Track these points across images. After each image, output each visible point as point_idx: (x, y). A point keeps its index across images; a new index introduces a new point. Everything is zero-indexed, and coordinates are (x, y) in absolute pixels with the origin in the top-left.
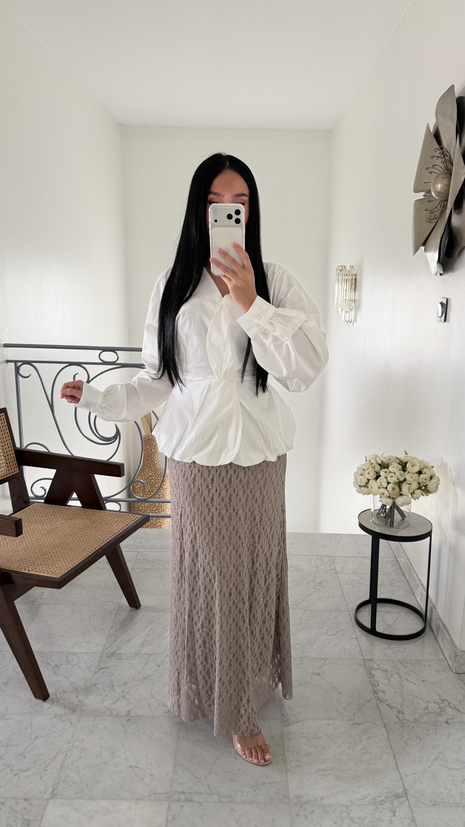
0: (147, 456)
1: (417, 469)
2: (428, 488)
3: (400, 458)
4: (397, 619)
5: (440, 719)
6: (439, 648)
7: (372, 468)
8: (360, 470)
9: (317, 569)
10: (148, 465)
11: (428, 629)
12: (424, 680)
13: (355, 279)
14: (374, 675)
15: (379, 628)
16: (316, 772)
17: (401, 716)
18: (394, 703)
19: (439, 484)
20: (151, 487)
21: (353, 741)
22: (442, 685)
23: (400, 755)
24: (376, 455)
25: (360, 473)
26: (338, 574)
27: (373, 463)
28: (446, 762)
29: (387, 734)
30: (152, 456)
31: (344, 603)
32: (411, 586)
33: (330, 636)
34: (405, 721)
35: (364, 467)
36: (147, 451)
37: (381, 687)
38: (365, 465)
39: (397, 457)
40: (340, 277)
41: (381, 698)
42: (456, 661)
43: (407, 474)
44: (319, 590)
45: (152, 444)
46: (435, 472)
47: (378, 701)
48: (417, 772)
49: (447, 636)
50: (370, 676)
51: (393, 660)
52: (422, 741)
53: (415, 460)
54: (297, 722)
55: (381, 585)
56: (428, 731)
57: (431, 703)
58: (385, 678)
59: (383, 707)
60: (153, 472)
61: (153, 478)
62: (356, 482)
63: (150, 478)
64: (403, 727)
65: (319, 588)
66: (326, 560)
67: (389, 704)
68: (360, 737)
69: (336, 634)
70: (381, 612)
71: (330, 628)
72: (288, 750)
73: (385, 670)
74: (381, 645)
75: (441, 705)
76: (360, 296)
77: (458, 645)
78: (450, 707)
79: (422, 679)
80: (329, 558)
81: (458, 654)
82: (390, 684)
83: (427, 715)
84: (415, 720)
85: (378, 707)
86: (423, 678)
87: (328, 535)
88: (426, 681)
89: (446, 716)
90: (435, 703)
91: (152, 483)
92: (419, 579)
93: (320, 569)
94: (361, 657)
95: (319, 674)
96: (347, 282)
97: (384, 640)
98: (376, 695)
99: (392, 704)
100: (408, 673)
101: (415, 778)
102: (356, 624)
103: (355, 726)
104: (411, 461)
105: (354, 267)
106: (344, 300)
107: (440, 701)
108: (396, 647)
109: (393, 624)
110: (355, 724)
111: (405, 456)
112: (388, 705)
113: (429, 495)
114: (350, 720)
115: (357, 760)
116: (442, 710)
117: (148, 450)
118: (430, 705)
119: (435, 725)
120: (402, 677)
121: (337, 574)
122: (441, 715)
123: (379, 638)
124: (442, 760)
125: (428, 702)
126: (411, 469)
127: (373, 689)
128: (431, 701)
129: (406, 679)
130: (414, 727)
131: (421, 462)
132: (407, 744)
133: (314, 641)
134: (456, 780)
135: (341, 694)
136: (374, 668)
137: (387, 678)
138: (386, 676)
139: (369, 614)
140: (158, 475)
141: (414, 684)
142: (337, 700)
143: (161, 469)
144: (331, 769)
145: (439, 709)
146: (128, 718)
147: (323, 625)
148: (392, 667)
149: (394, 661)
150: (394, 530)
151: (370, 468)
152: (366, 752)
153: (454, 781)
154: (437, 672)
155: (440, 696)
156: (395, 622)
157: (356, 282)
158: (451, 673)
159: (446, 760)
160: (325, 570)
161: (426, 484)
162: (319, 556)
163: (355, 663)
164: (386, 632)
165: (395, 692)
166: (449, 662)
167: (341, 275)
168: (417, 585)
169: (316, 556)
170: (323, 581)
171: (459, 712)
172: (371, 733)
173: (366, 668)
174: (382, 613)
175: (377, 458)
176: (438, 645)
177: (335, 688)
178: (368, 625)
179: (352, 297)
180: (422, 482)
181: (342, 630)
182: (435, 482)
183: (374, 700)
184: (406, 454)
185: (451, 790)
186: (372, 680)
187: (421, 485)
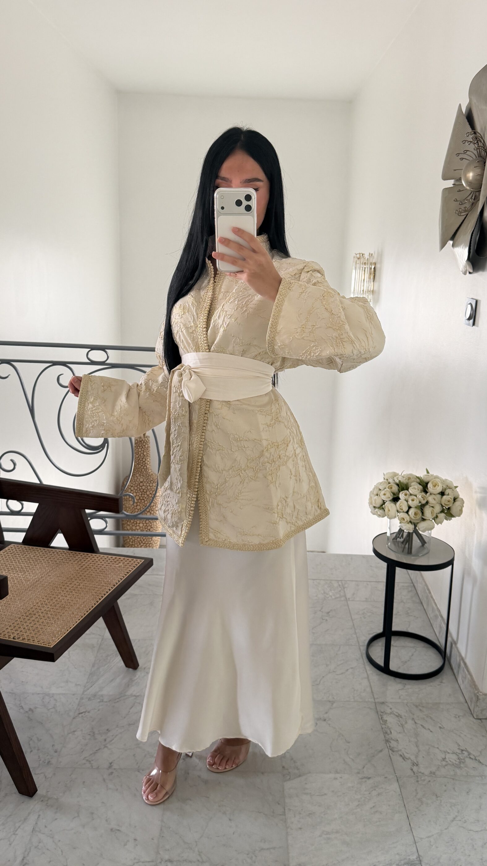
0: (138, 460)
1: (439, 489)
2: (451, 512)
3: (420, 477)
4: (412, 655)
5: (458, 771)
6: (459, 689)
7: (388, 488)
8: (375, 489)
9: (325, 596)
10: (139, 469)
11: (447, 667)
12: (442, 726)
13: (375, 268)
14: (386, 720)
15: (394, 666)
16: (320, 836)
17: (415, 769)
18: (407, 753)
19: (463, 506)
20: (142, 494)
21: (361, 798)
22: (462, 733)
23: (414, 815)
24: (394, 473)
25: (375, 493)
26: (349, 602)
27: (391, 482)
28: (465, 823)
29: (398, 789)
30: (144, 460)
31: (355, 636)
32: (428, 615)
33: (338, 675)
34: (420, 774)
35: (380, 486)
36: (138, 454)
37: (394, 735)
38: (381, 483)
39: (418, 476)
40: (358, 266)
41: (393, 747)
42: (477, 706)
43: (429, 496)
44: (327, 620)
45: (144, 447)
46: (459, 493)
47: (390, 751)
48: (433, 835)
49: (469, 676)
50: (381, 722)
51: (407, 703)
52: (439, 798)
53: (437, 480)
54: (300, 776)
55: (396, 614)
56: (445, 786)
57: (449, 753)
58: (398, 724)
59: (396, 758)
60: (144, 478)
61: (145, 484)
62: (370, 503)
63: (141, 484)
64: (418, 781)
65: (327, 618)
66: (336, 585)
67: (402, 754)
68: (370, 793)
69: (344, 673)
70: (396, 646)
71: (338, 666)
72: (290, 810)
73: (399, 715)
74: (394, 685)
75: (460, 756)
76: (379, 286)
77: (480, 688)
78: (470, 758)
79: (440, 726)
80: (338, 582)
81: (481, 697)
82: (404, 731)
83: (444, 768)
84: (431, 773)
85: (391, 759)
86: (441, 724)
87: (338, 556)
88: (444, 728)
89: (466, 768)
90: (453, 753)
91: (144, 490)
92: (438, 609)
93: (328, 596)
94: (373, 700)
95: (325, 720)
96: (365, 271)
97: (398, 680)
98: (388, 745)
99: (406, 754)
100: (424, 719)
101: (431, 842)
102: (367, 660)
103: (364, 780)
104: (432, 480)
105: (373, 255)
106: (362, 290)
107: (459, 751)
108: (411, 688)
109: (409, 661)
110: (365, 778)
111: (426, 475)
112: (401, 756)
113: (453, 518)
114: (358, 773)
115: (366, 820)
116: (461, 761)
117: (140, 453)
118: (448, 756)
119: (453, 779)
120: (417, 724)
121: (347, 603)
122: (460, 768)
123: (392, 678)
124: (460, 820)
125: (446, 752)
126: (433, 489)
127: (385, 737)
128: (449, 751)
129: (422, 725)
130: (430, 781)
131: (443, 482)
132: (422, 803)
133: (320, 681)
134: (476, 844)
135: (349, 743)
136: (386, 712)
137: (400, 725)
138: (400, 722)
139: (382, 649)
140: (150, 480)
141: (431, 731)
142: (345, 750)
143: (154, 475)
144: (337, 832)
145: (458, 761)
146: (110, 771)
147: (330, 662)
148: (407, 711)
149: (408, 705)
150: (413, 558)
151: (387, 487)
152: (377, 811)
153: (473, 846)
154: (456, 718)
155: (459, 746)
156: (410, 659)
157: (375, 271)
158: (472, 718)
159: (465, 820)
160: (333, 597)
161: (449, 507)
162: (327, 580)
163: (365, 707)
164: (401, 671)
165: (410, 741)
166: (470, 706)
167: (359, 263)
168: (436, 616)
169: (324, 580)
170: (331, 610)
171: (480, 764)
172: (382, 788)
173: (377, 712)
174: (396, 648)
175: (395, 476)
176: (457, 686)
177: (343, 736)
178: (381, 662)
179: (370, 286)
180: (445, 504)
181: (352, 668)
182: (459, 505)
183: (387, 750)
184: (428, 472)
185: (470, 855)
186: (384, 726)
187: (444, 508)
